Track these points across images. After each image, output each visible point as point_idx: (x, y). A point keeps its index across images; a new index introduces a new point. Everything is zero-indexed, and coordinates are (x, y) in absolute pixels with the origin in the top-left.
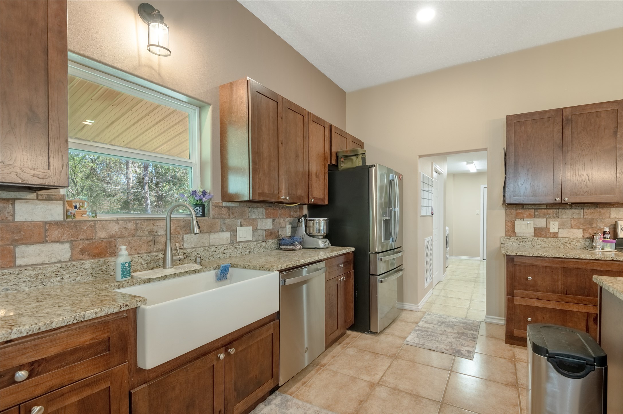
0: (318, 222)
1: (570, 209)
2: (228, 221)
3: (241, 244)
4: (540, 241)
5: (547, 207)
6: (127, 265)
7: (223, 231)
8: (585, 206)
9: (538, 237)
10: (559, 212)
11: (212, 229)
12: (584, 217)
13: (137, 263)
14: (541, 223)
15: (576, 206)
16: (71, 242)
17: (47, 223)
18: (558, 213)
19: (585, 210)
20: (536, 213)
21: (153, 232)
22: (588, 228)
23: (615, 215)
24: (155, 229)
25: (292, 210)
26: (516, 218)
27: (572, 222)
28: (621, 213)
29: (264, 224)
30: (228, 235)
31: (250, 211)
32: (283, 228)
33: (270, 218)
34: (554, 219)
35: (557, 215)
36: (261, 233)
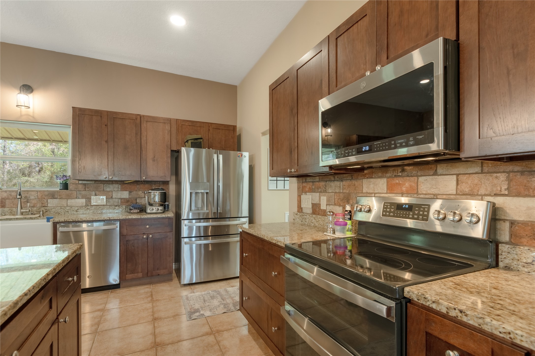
0: (153, 194)
1: (334, 181)
2: (83, 193)
3: (93, 207)
5: (319, 179)
7: (79, 198)
8: (344, 178)
9: (314, 214)
11: (69, 197)
13: (15, 212)
14: (316, 198)
15: (338, 178)
18: (326, 186)
19: (344, 183)
20: (313, 187)
21: (27, 197)
23: (367, 189)
24: (28, 195)
25: (153, 185)
26: (302, 192)
27: (335, 197)
28: (372, 186)
29: (119, 195)
30: (84, 201)
31: (105, 186)
32: (142, 198)
33: (127, 191)
34: (324, 194)
35: (325, 188)
36: (117, 200)
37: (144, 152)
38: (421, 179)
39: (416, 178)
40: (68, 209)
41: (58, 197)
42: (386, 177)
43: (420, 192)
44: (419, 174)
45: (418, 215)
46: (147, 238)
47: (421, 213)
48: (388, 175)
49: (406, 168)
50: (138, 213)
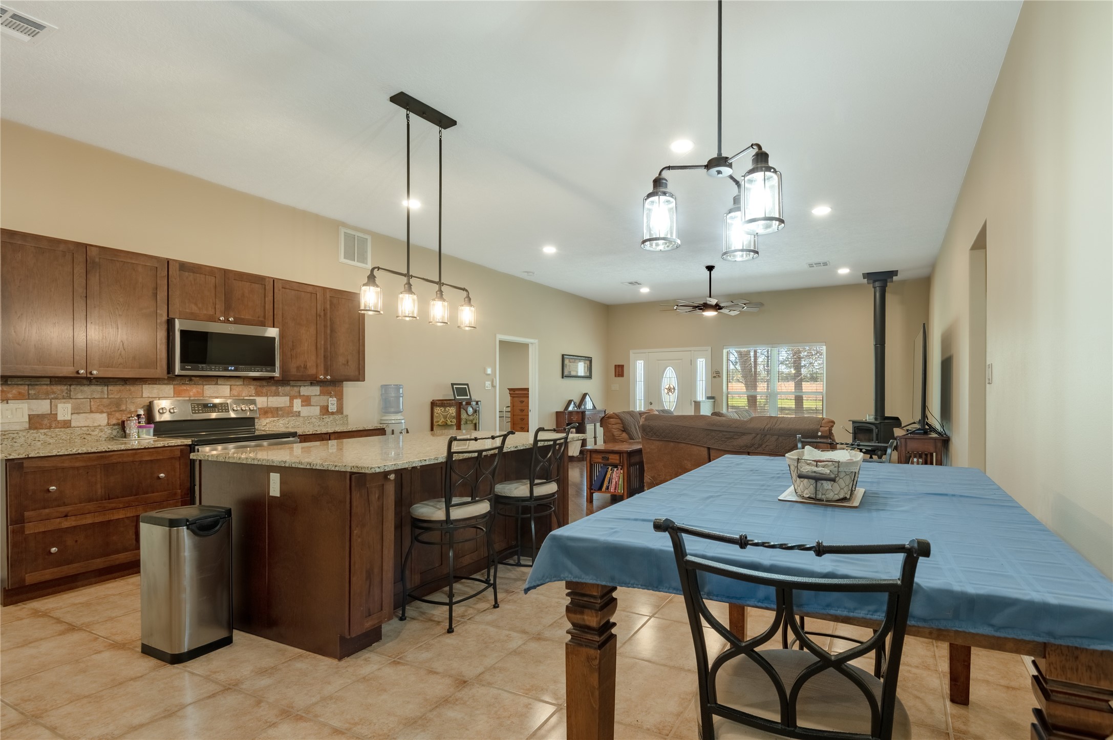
1: (88, 385)
4: (40, 435)
5: (51, 382)
8: (110, 382)
9: (36, 428)
10: (72, 390)
12: (109, 397)
14: (42, 406)
15: (97, 382)
18: (70, 391)
19: (110, 388)
20: (32, 392)
22: (115, 411)
23: (149, 394)
27: (92, 404)
28: (155, 391)
34: (64, 400)
35: (68, 394)
38: (206, 387)
39: (202, 386)
42: (172, 384)
43: (205, 395)
44: (204, 383)
45: (222, 409)
47: (224, 408)
48: (174, 383)
49: (193, 378)
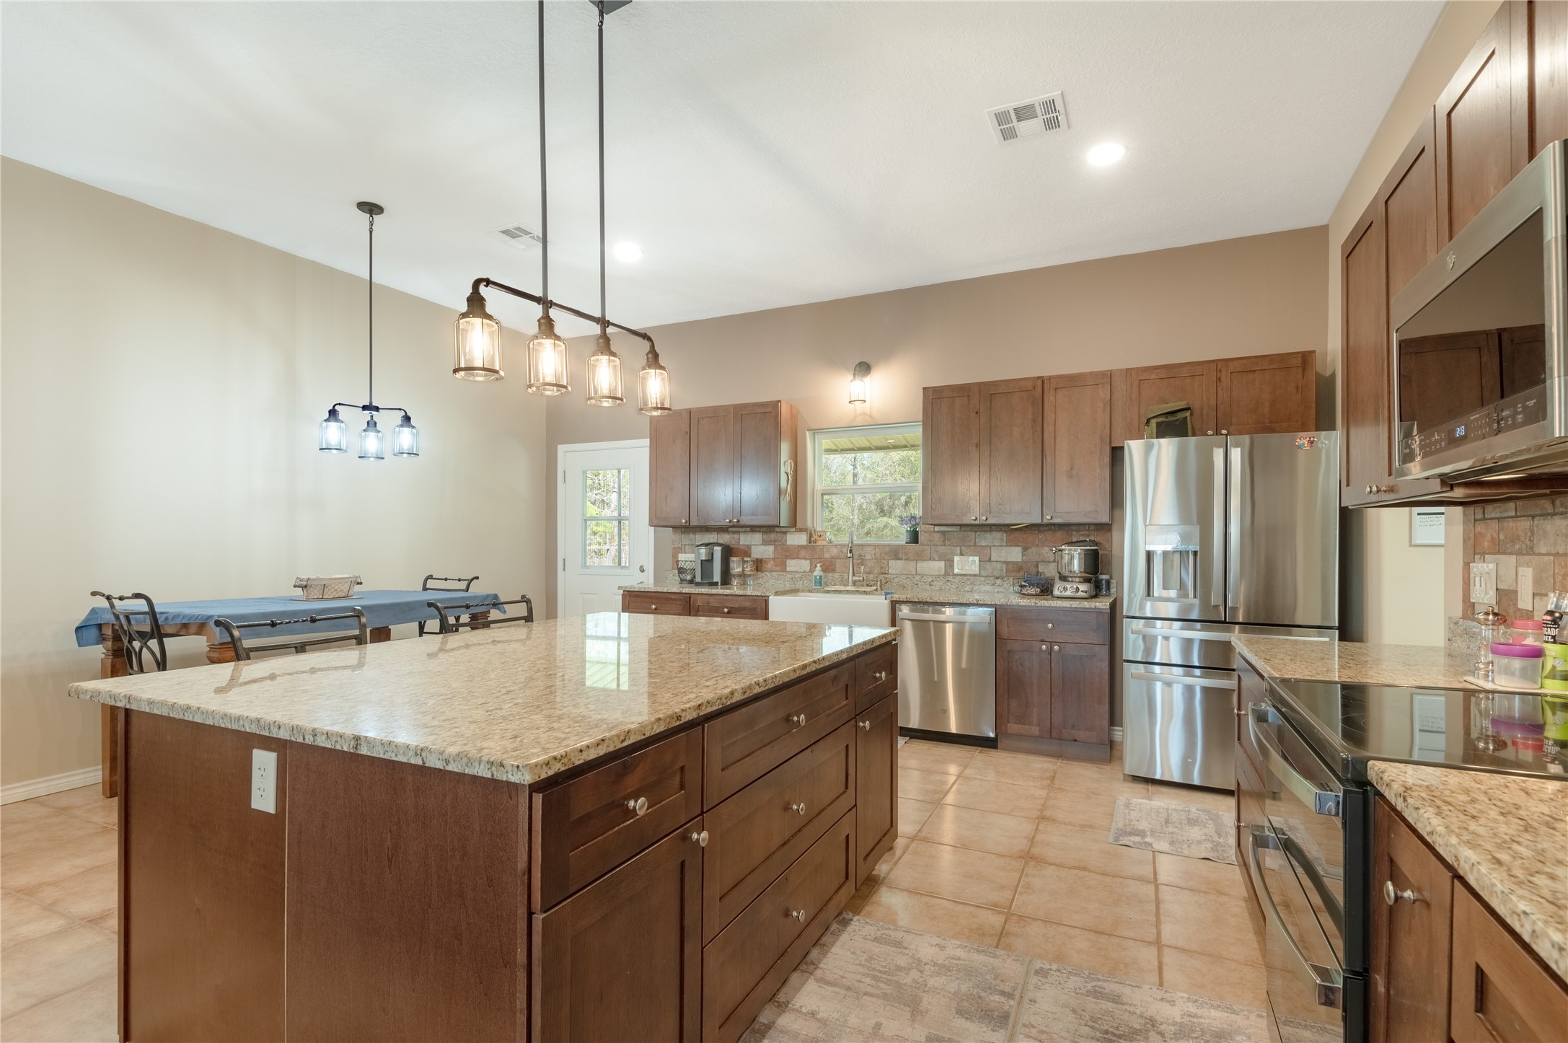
0: (1068, 554)
1: (1552, 516)
2: (941, 549)
3: (957, 578)
5: (1516, 509)
6: (818, 577)
7: (934, 560)
10: (1535, 529)
11: (919, 557)
13: (845, 580)
14: (1509, 571)
16: (810, 559)
17: (799, 546)
18: (1533, 532)
20: (1501, 536)
21: (862, 556)
24: (863, 553)
25: (1074, 533)
26: (1475, 554)
27: (1557, 571)
29: (1004, 554)
30: (942, 564)
31: (977, 536)
32: (1049, 562)
33: (1018, 546)
34: (1527, 558)
35: (1530, 541)
36: (999, 566)
37: (1049, 460)
40: (917, 579)
41: (904, 558)
46: (1050, 651)
50: (1036, 595)
